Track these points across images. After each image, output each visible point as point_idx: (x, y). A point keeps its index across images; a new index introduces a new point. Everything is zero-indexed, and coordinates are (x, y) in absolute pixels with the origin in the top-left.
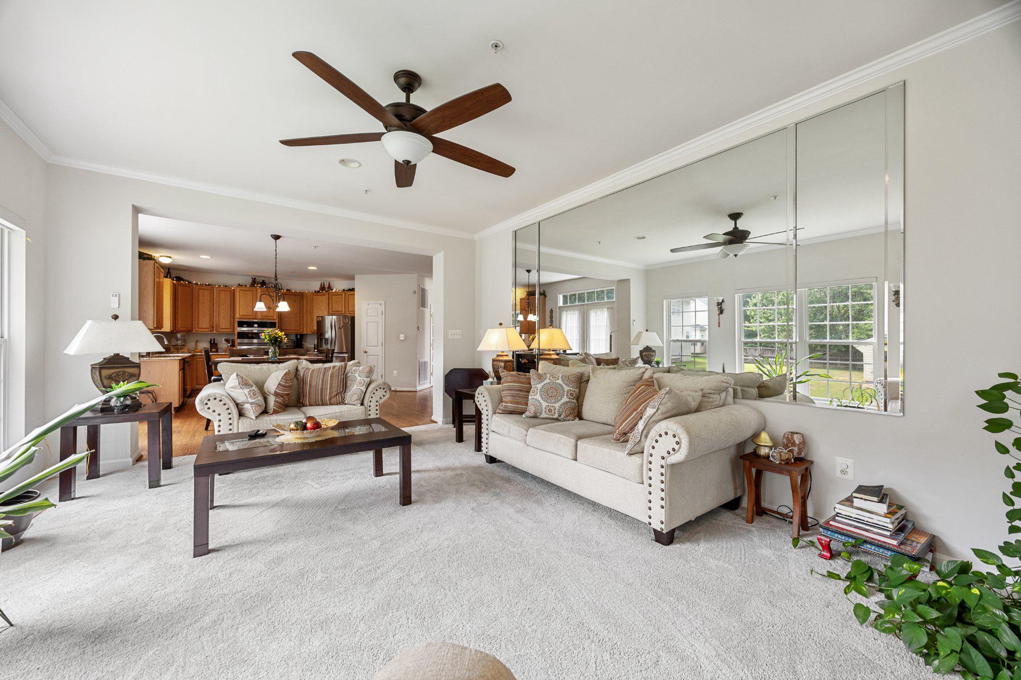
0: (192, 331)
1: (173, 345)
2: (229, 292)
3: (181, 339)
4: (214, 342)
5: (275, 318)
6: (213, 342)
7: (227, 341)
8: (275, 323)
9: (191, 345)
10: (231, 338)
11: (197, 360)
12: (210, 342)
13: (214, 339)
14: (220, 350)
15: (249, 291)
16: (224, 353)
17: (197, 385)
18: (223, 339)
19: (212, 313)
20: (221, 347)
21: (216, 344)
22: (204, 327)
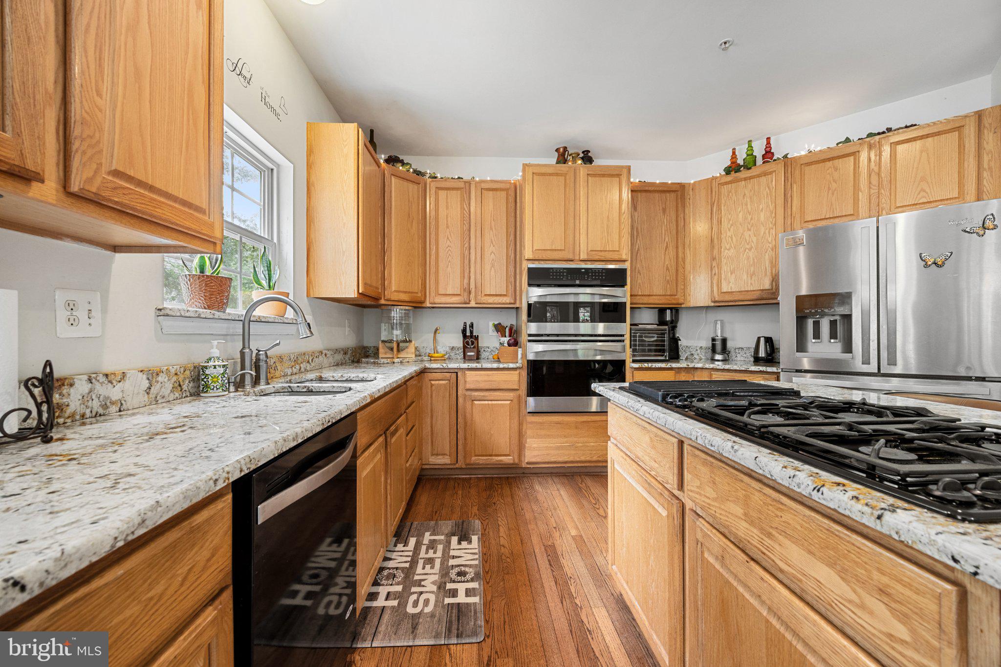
0: (423, 302)
1: (383, 341)
2: (504, 194)
3: (401, 324)
4: (471, 332)
5: (624, 257)
6: (468, 334)
7: (499, 328)
8: (624, 271)
9: (423, 340)
10: (508, 320)
11: (432, 385)
12: (464, 331)
13: (472, 326)
14: (483, 355)
15: (557, 174)
16: (495, 365)
17: (433, 455)
18: (491, 324)
19: (467, 252)
20: (485, 345)
21: (477, 338)
22: (450, 292)
